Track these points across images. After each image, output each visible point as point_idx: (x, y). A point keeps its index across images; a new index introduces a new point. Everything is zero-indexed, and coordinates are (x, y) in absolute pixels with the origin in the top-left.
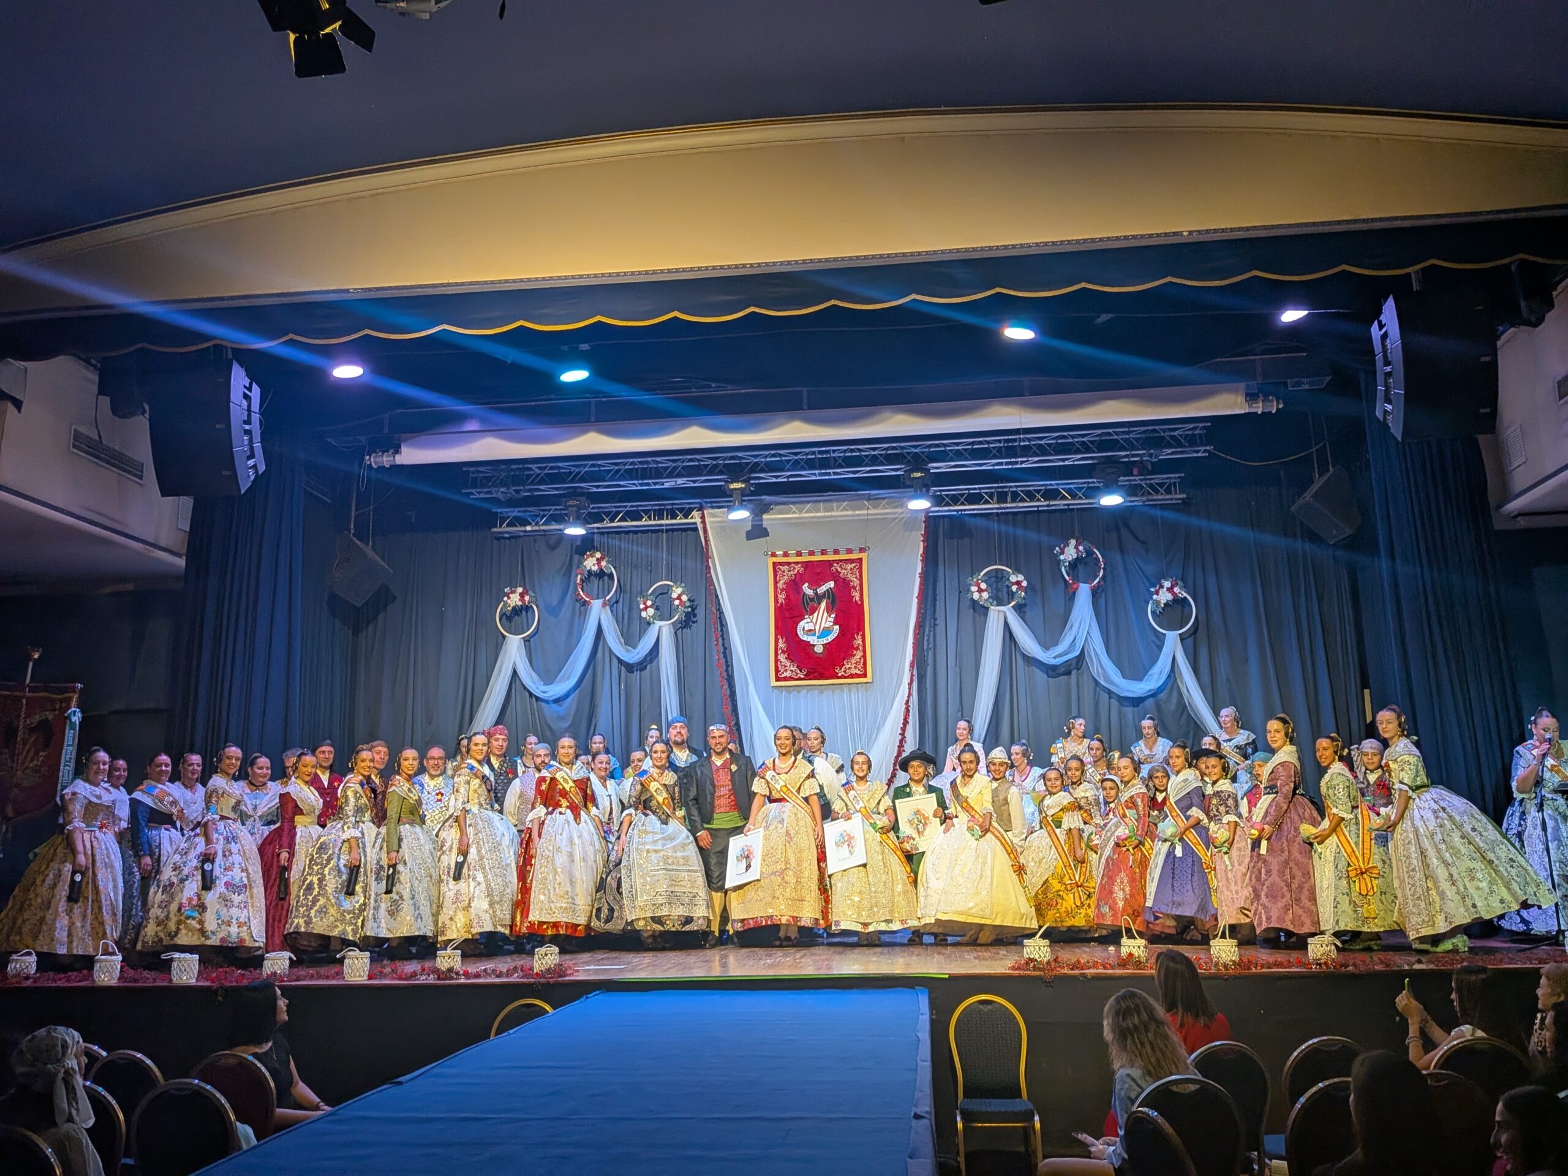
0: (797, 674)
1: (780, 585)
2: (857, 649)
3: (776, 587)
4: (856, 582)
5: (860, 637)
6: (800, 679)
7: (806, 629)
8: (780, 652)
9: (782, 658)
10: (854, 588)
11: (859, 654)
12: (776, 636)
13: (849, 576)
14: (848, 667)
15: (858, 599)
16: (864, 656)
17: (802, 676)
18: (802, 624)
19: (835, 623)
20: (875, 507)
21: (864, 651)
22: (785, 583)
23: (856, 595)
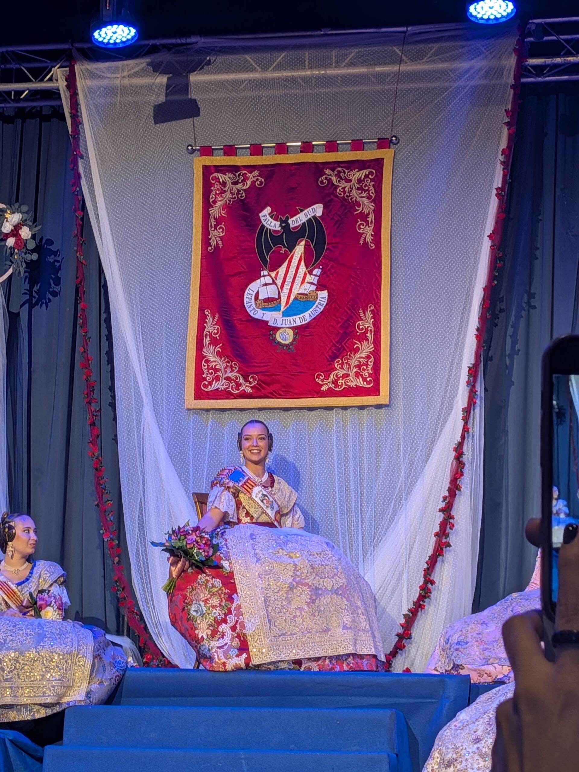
0: (238, 385)
1: (216, 211)
2: (363, 337)
3: (206, 216)
4: (367, 206)
5: (369, 314)
6: (244, 396)
7: (261, 297)
8: (207, 341)
9: (210, 353)
10: (364, 217)
11: (366, 348)
12: (201, 310)
13: (354, 193)
14: (341, 373)
15: (369, 239)
16: (376, 353)
17: (249, 390)
18: (254, 287)
19: (320, 286)
20: (414, 59)
21: (377, 342)
22: (225, 207)
23: (367, 232)
